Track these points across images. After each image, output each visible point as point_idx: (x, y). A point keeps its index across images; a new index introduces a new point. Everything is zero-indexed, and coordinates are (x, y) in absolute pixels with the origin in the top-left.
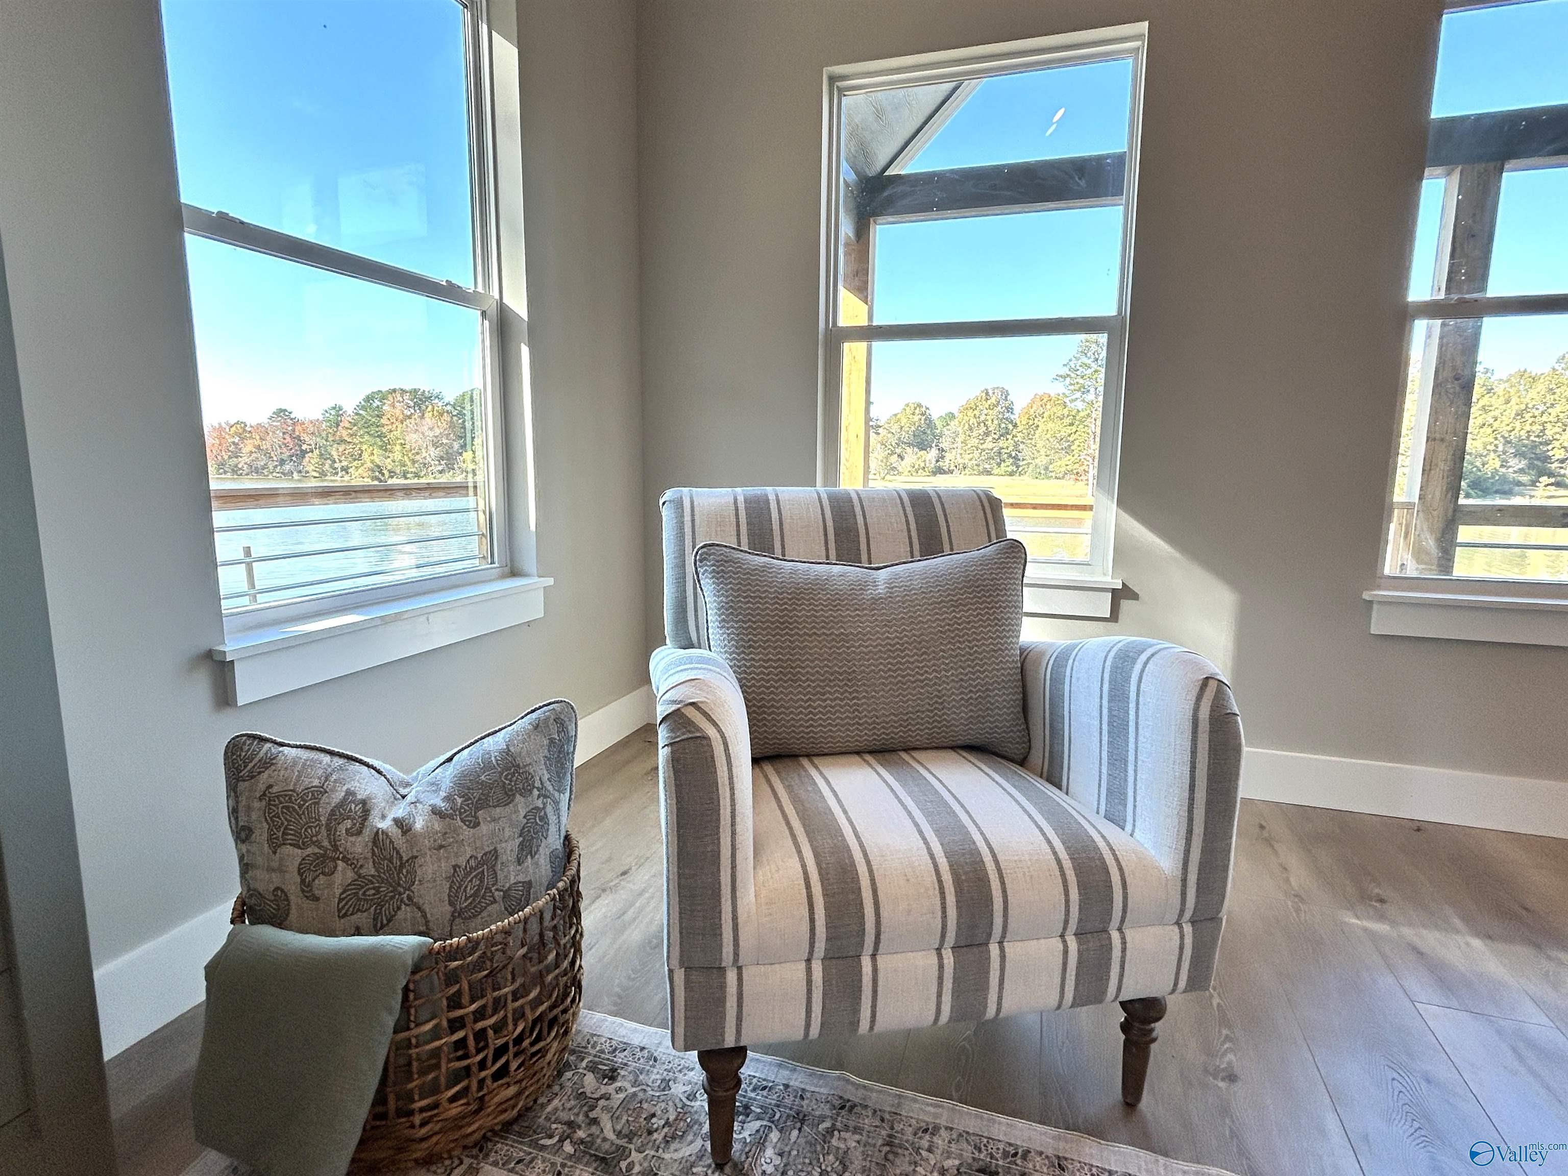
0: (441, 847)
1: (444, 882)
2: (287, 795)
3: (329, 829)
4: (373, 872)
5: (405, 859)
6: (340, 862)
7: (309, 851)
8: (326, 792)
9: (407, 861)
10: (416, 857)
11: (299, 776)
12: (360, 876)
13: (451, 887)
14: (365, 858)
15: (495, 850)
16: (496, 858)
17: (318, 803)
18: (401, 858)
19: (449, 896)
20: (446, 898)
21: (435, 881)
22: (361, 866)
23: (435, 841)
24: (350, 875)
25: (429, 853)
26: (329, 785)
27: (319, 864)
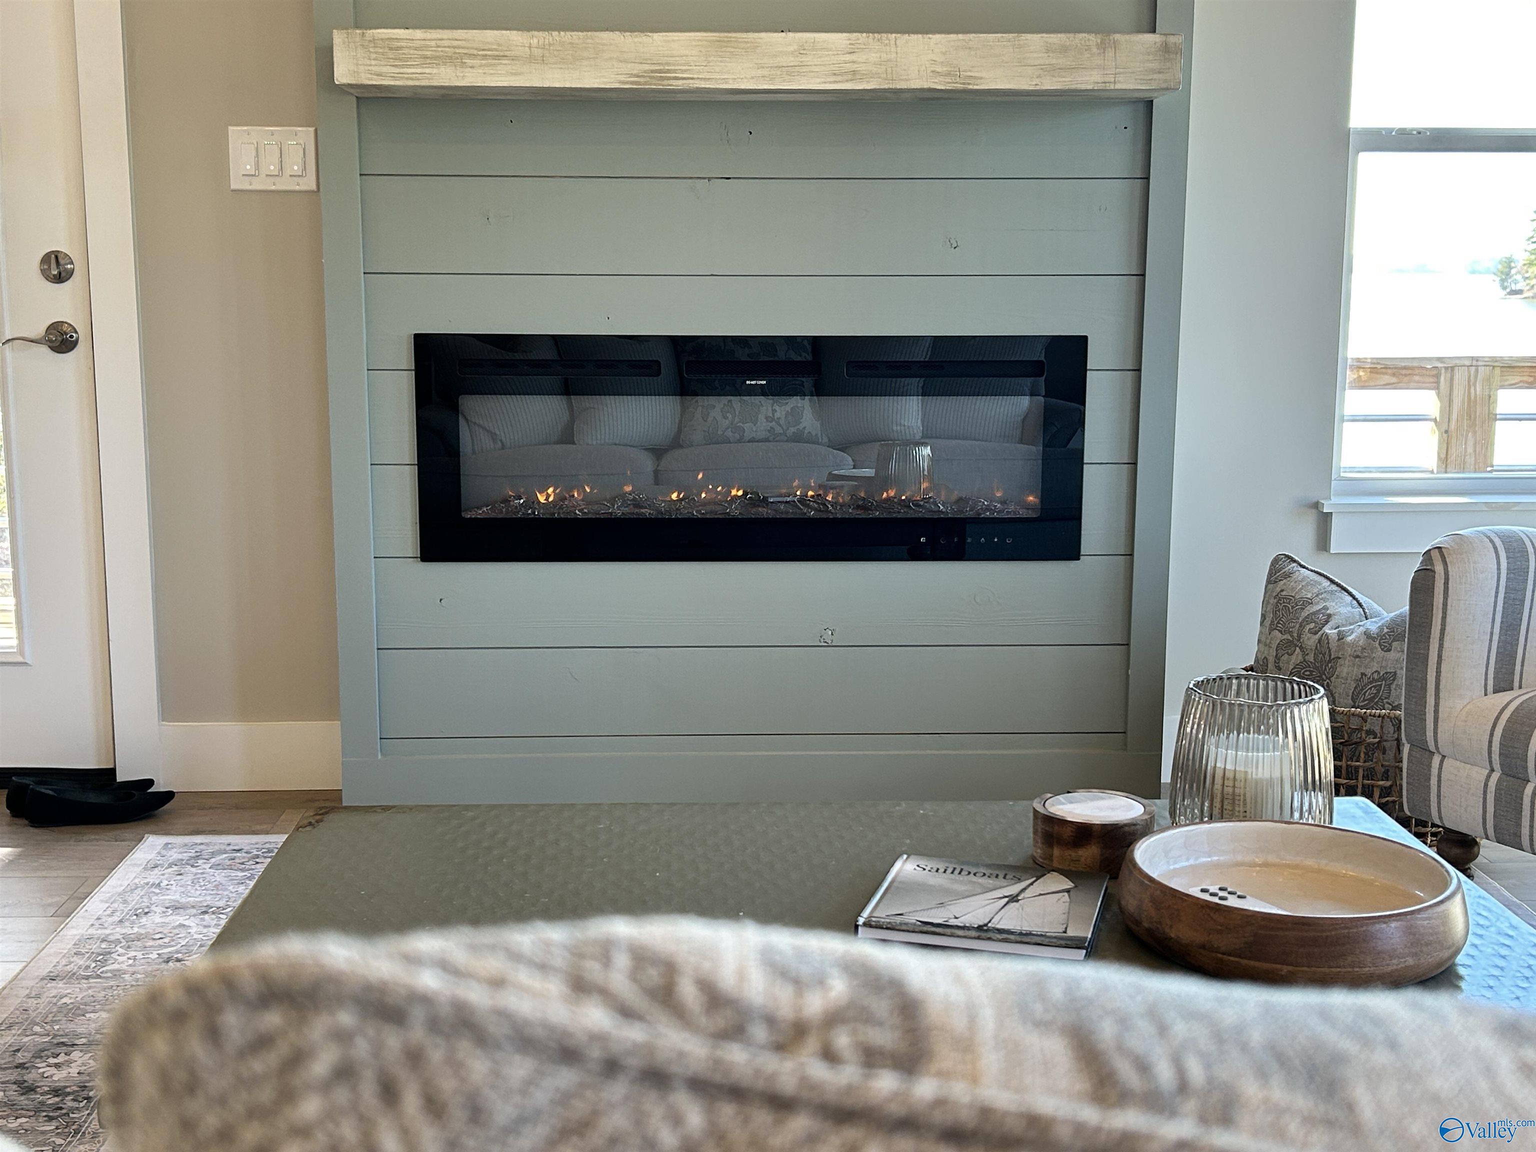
0: (1358, 657)
1: (1352, 682)
2: (1288, 599)
3: (1301, 626)
4: (1312, 660)
5: (1332, 657)
6: (1298, 648)
7: (1285, 637)
8: (1312, 603)
9: (1334, 659)
10: (1340, 658)
11: (1301, 589)
12: (1305, 660)
13: (1356, 688)
14: (1311, 649)
15: (1395, 673)
16: (1394, 680)
17: (1304, 609)
18: (1330, 656)
19: (1353, 693)
20: (1351, 694)
21: (1347, 679)
22: (1308, 654)
23: (1355, 651)
24: (1300, 658)
25: (1348, 658)
26: (1315, 600)
27: (1288, 646)
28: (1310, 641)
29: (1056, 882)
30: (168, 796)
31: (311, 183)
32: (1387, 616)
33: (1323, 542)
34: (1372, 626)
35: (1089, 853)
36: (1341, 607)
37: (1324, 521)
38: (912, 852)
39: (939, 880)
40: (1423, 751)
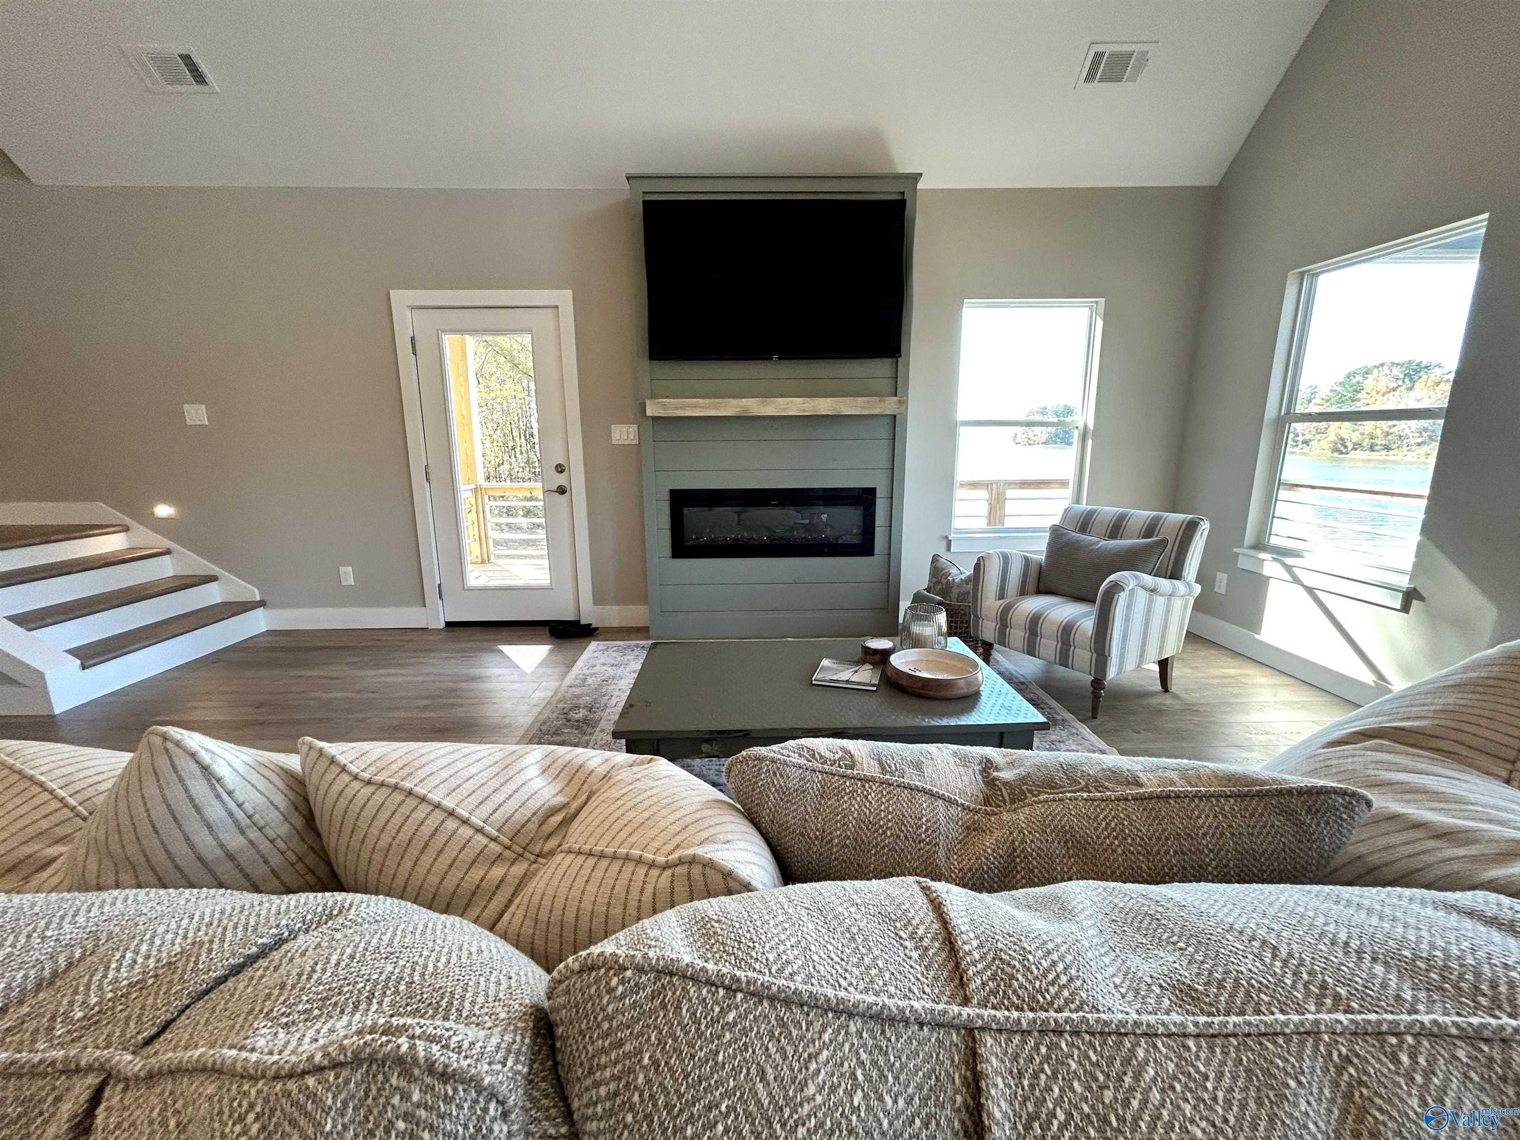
0: (957, 589)
2: (938, 568)
3: (941, 576)
4: (945, 587)
7: (936, 580)
10: (953, 587)
11: (942, 565)
14: (945, 584)
15: (969, 594)
16: (968, 596)
17: (942, 571)
18: (950, 586)
22: (943, 585)
24: (941, 587)
26: (946, 568)
27: (937, 583)
28: (944, 581)
29: (868, 666)
30: (597, 629)
31: (636, 442)
32: (968, 573)
33: (949, 549)
34: (963, 577)
35: (877, 657)
36: (954, 571)
37: (949, 543)
38: (827, 657)
39: (835, 666)
40: (977, 617)
